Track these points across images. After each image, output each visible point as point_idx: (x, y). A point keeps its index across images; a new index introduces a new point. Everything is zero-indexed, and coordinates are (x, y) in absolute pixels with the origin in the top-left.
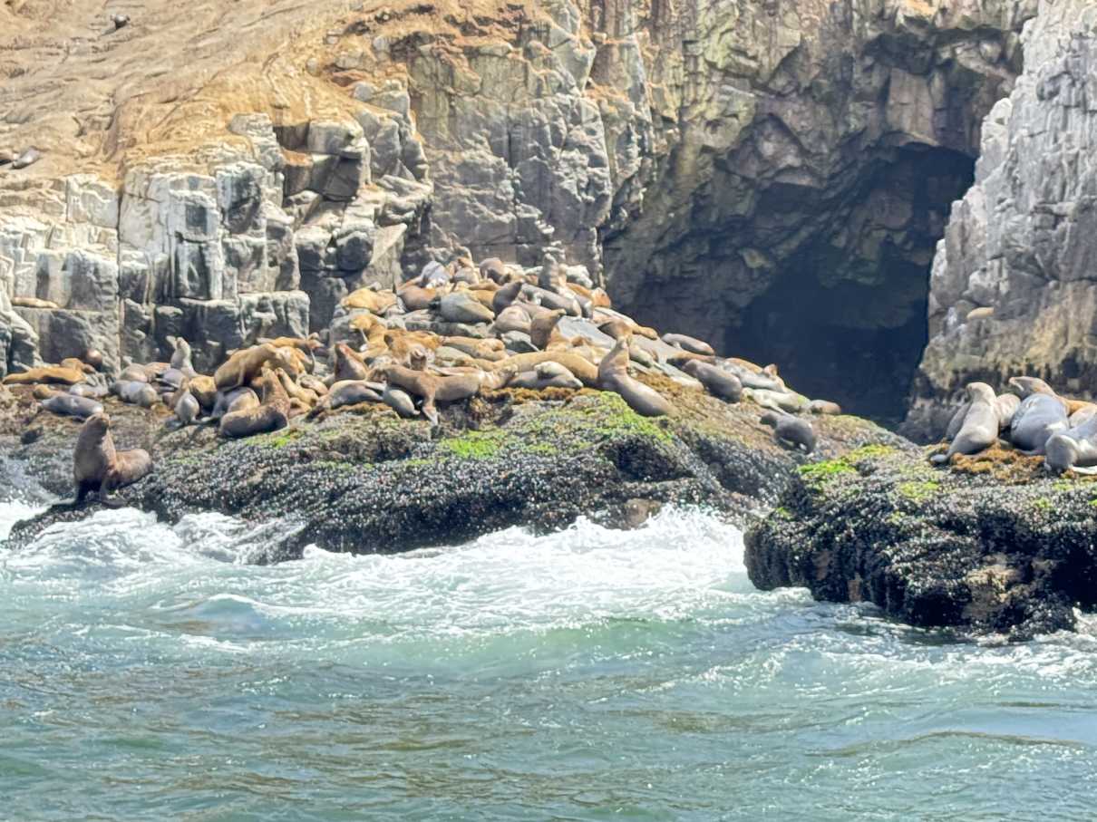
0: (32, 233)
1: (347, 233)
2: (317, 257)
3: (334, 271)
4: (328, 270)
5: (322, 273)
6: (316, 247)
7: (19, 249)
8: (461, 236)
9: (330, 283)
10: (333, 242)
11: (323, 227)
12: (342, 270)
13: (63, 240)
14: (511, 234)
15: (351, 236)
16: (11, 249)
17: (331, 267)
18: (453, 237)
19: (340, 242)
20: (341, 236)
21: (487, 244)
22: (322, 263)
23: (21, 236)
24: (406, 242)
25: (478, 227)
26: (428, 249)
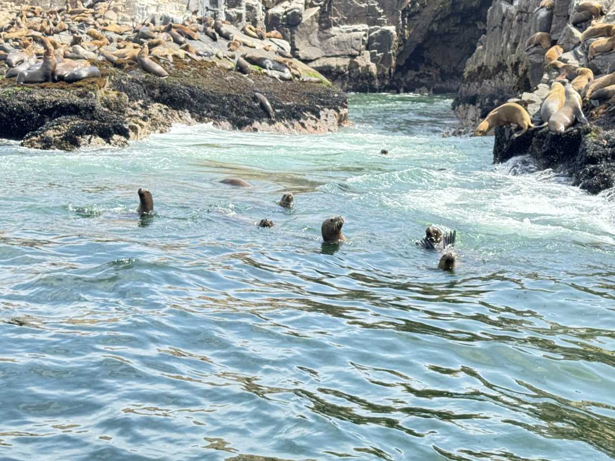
0: (149, 5)
1: (292, 10)
2: (279, 19)
3: (285, 25)
4: (282, 24)
5: (280, 26)
6: (279, 15)
7: (144, 11)
8: (345, 12)
9: (283, 30)
10: (285, 13)
11: (283, 7)
12: (288, 24)
13: (163, 8)
14: (365, 12)
15: (293, 11)
16: (141, 11)
17: (284, 23)
18: (342, 13)
19: (289, 13)
20: (289, 11)
21: (356, 16)
22: (280, 21)
23: (145, 6)
24: (320, 14)
25: (352, 9)
26: (330, 18)
